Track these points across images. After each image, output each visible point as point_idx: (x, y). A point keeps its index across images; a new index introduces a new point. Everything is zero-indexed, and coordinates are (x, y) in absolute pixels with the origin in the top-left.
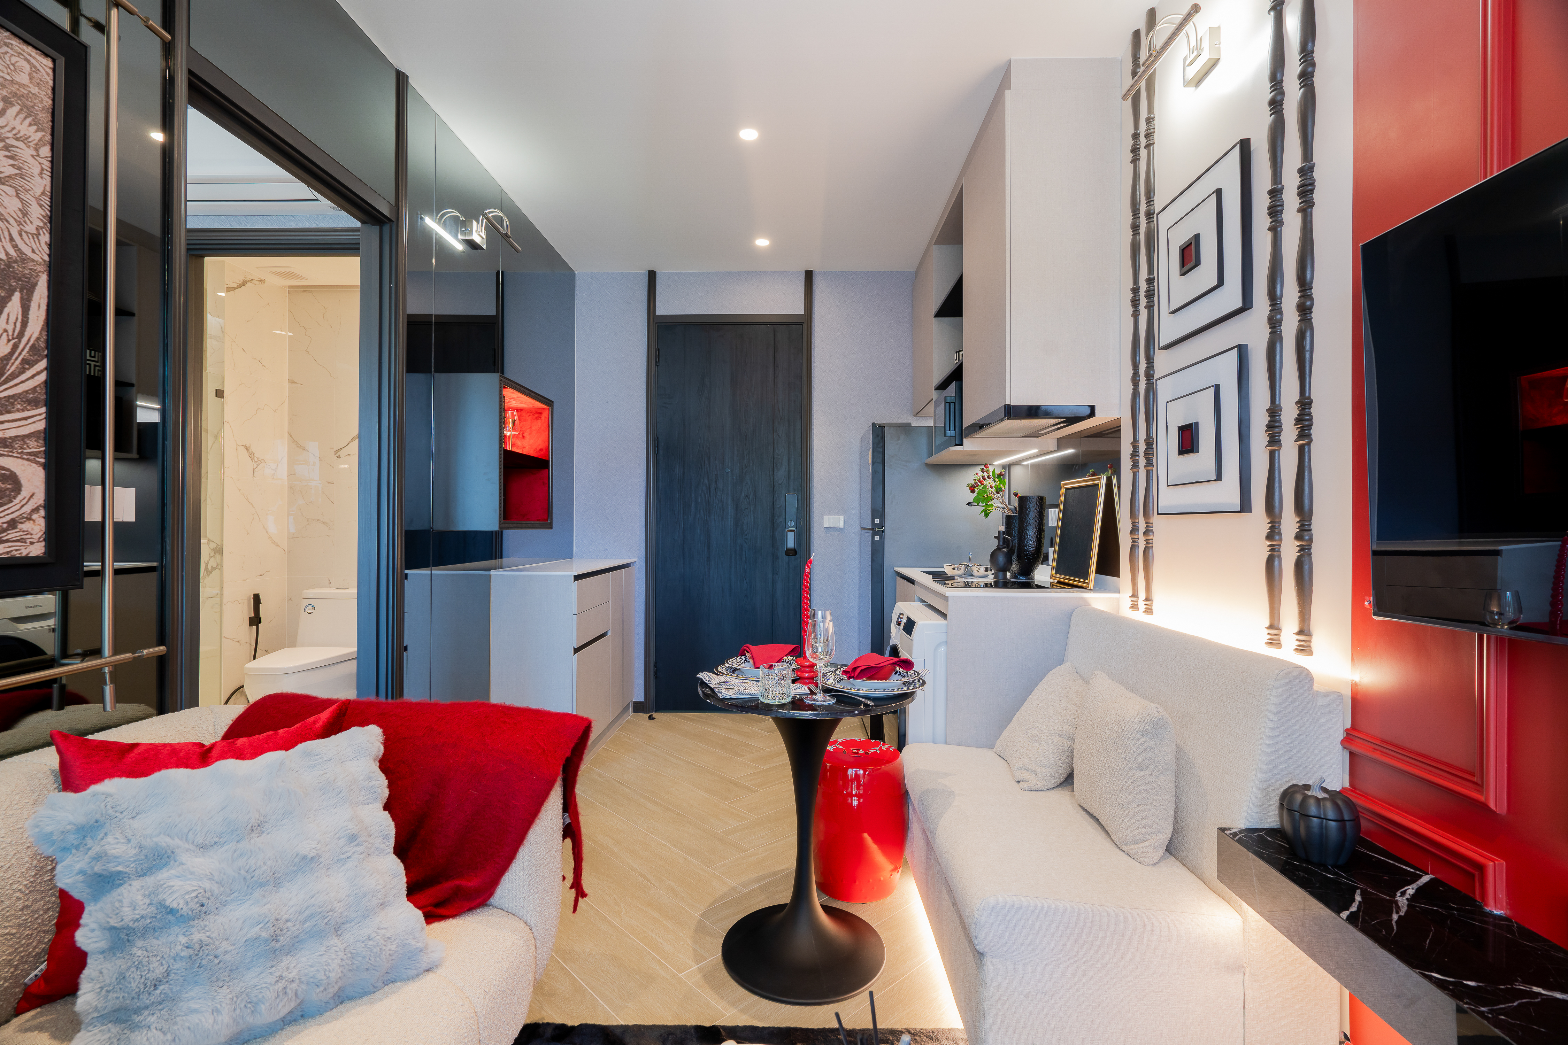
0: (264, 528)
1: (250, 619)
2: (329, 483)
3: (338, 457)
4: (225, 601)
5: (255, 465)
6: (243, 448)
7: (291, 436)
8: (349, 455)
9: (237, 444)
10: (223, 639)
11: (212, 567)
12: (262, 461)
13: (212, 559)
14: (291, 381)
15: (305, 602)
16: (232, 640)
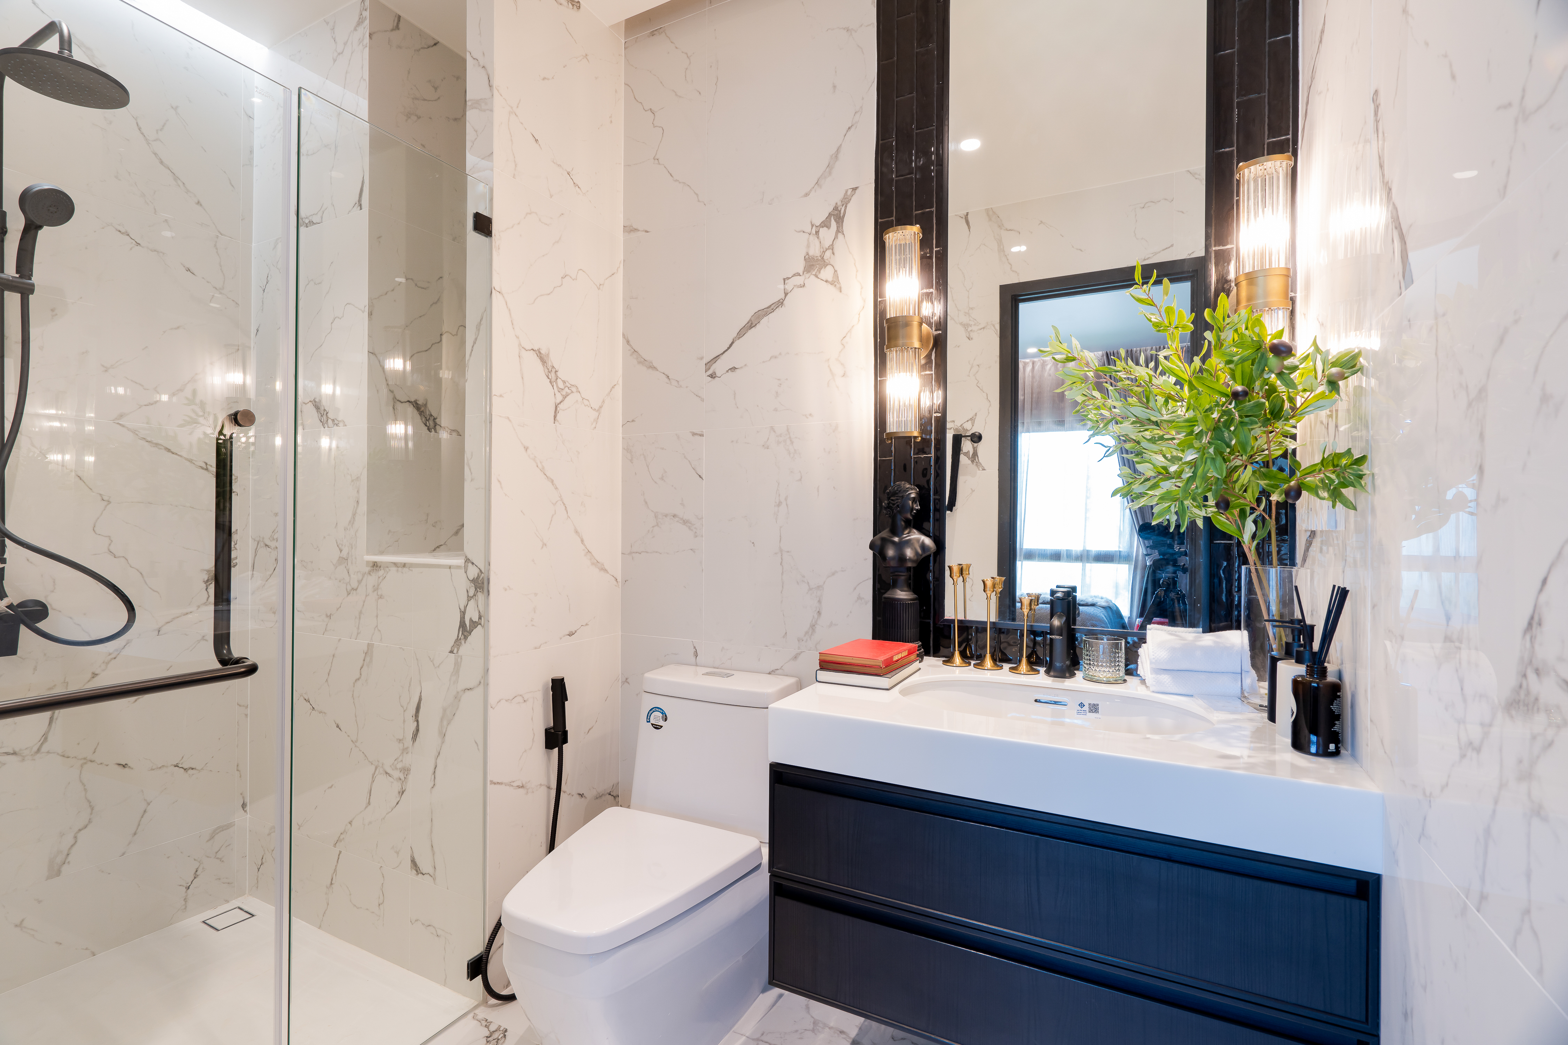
0: (577, 532)
1: (547, 732)
2: (694, 434)
3: (713, 376)
4: (492, 700)
5: (558, 395)
6: (533, 356)
7: (628, 342)
8: (733, 369)
9: (520, 345)
10: (490, 787)
11: (471, 620)
12: (574, 389)
13: (472, 603)
14: (629, 229)
15: (649, 702)
16: (509, 785)
